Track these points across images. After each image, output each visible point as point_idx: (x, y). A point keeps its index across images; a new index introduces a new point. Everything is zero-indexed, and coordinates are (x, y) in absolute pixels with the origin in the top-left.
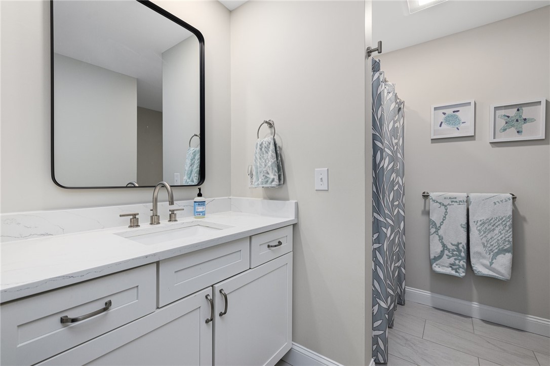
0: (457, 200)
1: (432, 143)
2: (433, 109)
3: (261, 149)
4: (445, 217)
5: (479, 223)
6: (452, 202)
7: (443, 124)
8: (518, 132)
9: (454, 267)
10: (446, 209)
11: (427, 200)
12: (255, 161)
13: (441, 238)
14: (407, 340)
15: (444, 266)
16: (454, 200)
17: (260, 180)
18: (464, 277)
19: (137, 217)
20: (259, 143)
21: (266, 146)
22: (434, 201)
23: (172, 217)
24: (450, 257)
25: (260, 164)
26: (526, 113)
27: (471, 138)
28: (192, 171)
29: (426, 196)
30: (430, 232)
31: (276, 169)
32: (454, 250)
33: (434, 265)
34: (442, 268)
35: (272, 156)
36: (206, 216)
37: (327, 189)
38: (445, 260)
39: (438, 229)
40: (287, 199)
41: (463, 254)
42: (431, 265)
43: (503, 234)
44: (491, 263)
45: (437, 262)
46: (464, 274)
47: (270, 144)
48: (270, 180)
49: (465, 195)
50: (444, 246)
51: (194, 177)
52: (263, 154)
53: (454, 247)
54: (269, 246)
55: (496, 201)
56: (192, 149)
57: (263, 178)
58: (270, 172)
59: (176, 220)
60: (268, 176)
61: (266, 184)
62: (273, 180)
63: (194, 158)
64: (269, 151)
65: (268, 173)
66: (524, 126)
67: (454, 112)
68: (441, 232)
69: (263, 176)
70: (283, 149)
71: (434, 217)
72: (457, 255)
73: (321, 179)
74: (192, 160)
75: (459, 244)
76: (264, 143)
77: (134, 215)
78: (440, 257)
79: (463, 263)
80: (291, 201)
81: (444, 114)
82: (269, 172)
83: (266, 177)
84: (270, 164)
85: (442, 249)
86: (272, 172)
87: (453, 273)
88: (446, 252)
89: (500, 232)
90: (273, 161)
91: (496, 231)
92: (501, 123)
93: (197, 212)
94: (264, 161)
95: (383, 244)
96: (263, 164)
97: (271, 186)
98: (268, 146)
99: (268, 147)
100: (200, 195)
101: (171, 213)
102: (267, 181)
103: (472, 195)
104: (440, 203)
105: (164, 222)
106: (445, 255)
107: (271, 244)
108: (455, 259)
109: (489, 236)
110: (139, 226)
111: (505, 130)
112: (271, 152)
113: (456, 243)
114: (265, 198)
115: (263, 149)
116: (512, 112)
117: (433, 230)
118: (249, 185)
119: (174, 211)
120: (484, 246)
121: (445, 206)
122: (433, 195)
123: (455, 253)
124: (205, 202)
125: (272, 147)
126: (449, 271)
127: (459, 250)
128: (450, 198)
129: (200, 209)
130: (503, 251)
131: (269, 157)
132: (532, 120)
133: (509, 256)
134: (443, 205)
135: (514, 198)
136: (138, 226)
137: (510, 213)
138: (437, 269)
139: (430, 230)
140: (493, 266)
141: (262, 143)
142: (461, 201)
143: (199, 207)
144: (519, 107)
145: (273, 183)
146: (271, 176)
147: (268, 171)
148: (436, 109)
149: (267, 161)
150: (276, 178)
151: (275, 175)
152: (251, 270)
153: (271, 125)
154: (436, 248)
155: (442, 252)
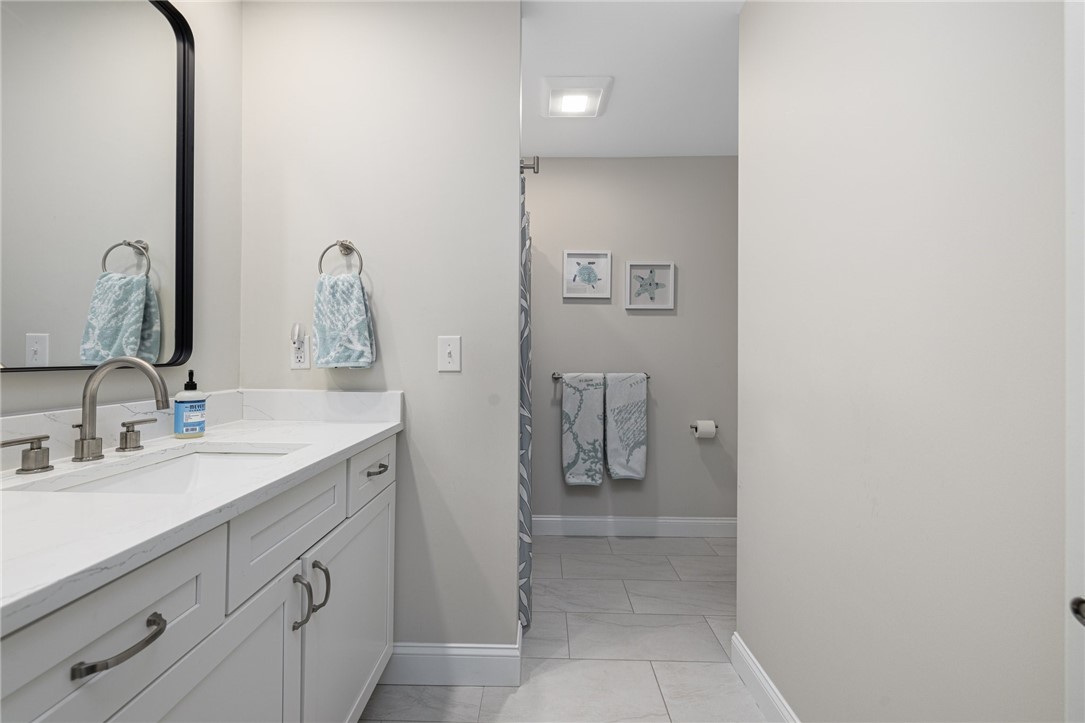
0: (593, 383)
1: (564, 303)
2: (566, 255)
3: (334, 295)
4: (580, 407)
5: (617, 411)
6: (588, 385)
7: (577, 278)
8: (651, 298)
9: (590, 474)
10: (582, 396)
11: (558, 385)
12: (318, 316)
13: (575, 437)
14: (545, 586)
15: (579, 474)
16: (590, 383)
17: (333, 354)
18: (601, 484)
19: (44, 444)
20: (327, 283)
21: (344, 289)
22: (567, 385)
23: (129, 439)
24: (585, 461)
25: (332, 323)
26: (658, 276)
27: (607, 301)
28: (117, 330)
29: (556, 379)
30: (562, 430)
31: (367, 334)
32: (590, 451)
33: (568, 475)
34: (575, 479)
35: (359, 309)
36: (206, 432)
37: (458, 369)
38: (581, 466)
39: (572, 424)
40: (382, 388)
41: (600, 455)
42: (564, 476)
43: (637, 423)
44: (628, 461)
45: (571, 471)
46: (600, 481)
47: (352, 286)
48: (355, 355)
49: (601, 375)
50: (579, 446)
51: (127, 344)
52: (338, 304)
53: (590, 447)
54: (369, 474)
55: (632, 382)
56: (116, 276)
57: (341, 350)
58: (354, 339)
59: (139, 447)
60: (350, 346)
61: (346, 361)
62: (362, 354)
63: (126, 300)
64: (352, 300)
65: (350, 342)
66: (656, 291)
67: (589, 263)
68: (575, 428)
69: (341, 346)
70: (374, 297)
71: (567, 408)
72: (593, 457)
73: (450, 353)
74: (118, 303)
75: (595, 441)
76: (340, 283)
77: (36, 443)
78: (575, 463)
79: (599, 466)
80: (389, 392)
81: (579, 264)
82: (351, 339)
83: (346, 348)
84: (354, 324)
85: (576, 451)
86: (359, 340)
87: (589, 481)
88: (582, 455)
89: (636, 421)
90: (361, 319)
91: (632, 420)
92: (637, 285)
93: (186, 425)
94: (340, 318)
95: (527, 451)
96: (340, 325)
97: (356, 364)
98: (348, 289)
99: (347, 293)
100: (191, 386)
101: (124, 429)
102: (349, 357)
103: (609, 376)
104: (574, 388)
105: (110, 454)
106: (580, 460)
107: (371, 471)
108: (592, 463)
109: (625, 427)
110: (52, 468)
111: (639, 295)
112: (355, 302)
113: (592, 441)
114: (331, 389)
115: (338, 295)
116: (645, 274)
117: (566, 427)
118: (293, 364)
119: (133, 424)
120: (622, 441)
121: (580, 392)
122: (567, 376)
123: (591, 454)
124: (204, 401)
125: (357, 292)
126: (585, 480)
127: (595, 451)
128: (586, 381)
129: (195, 417)
130: (638, 445)
131: (351, 311)
132: (664, 286)
133: (644, 448)
134: (578, 390)
135: (648, 378)
136: (47, 468)
137: (645, 397)
138: (572, 480)
139: (562, 426)
140: (630, 464)
141: (336, 283)
142: (597, 384)
143: (192, 414)
144: (652, 268)
145: (362, 360)
146: (357, 347)
147: (351, 337)
148: (569, 255)
149: (348, 319)
150: (367, 350)
151: (365, 345)
152: (348, 521)
153: (347, 249)
154: (570, 451)
155: (577, 455)
